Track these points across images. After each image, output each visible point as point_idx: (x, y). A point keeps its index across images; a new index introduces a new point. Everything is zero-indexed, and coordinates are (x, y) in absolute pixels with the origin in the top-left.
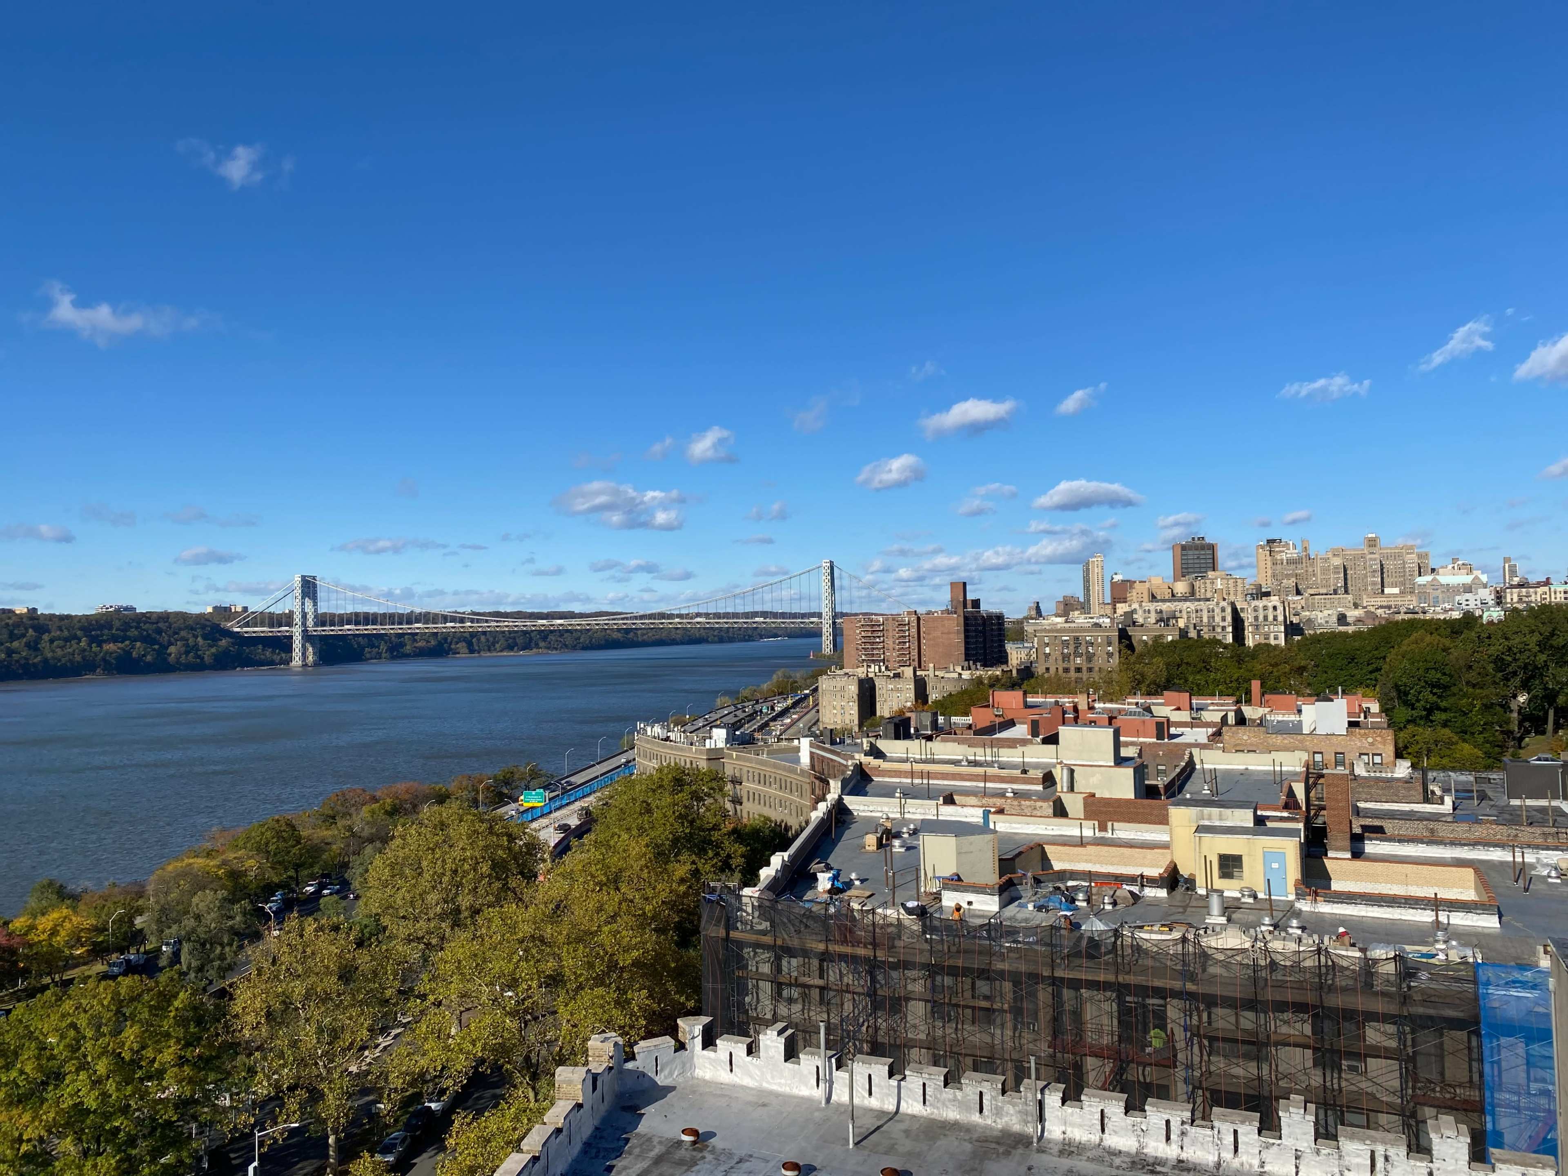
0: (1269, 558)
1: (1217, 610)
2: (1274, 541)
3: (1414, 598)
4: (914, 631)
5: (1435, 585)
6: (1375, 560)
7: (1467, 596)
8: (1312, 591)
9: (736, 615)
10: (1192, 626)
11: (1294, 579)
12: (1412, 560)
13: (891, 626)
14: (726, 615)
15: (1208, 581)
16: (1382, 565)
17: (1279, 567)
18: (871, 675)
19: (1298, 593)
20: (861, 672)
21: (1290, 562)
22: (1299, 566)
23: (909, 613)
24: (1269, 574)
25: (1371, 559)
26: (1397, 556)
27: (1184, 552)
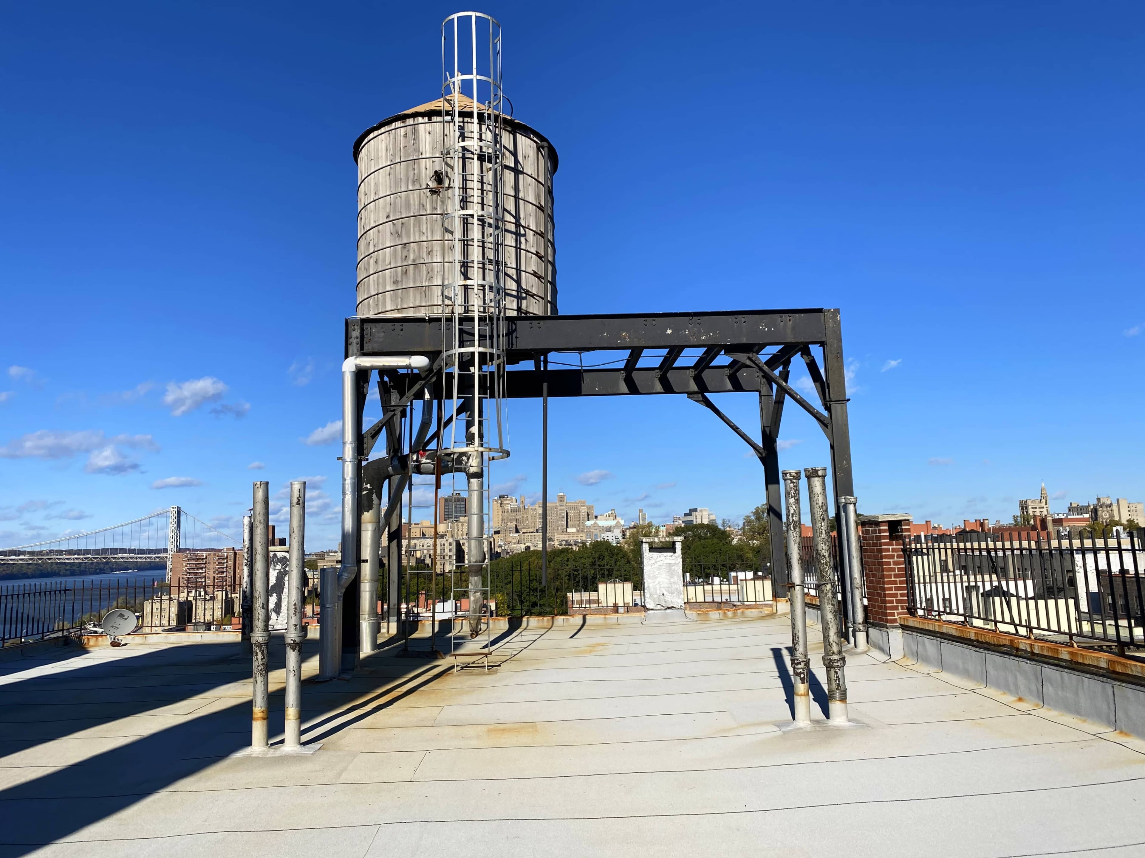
0: (500, 508)
1: (447, 545)
2: (503, 497)
3: (584, 535)
4: (231, 563)
5: (596, 526)
6: (563, 510)
7: (609, 534)
8: (524, 530)
9: (87, 552)
10: (428, 556)
11: (514, 523)
12: (584, 510)
13: (213, 560)
14: (78, 552)
15: (460, 524)
16: (567, 513)
17: (506, 514)
18: (190, 599)
19: (517, 531)
20: (183, 597)
21: (513, 511)
22: (519, 514)
23: (228, 549)
24: (500, 519)
25: (561, 510)
26: (576, 508)
27: (447, 504)
